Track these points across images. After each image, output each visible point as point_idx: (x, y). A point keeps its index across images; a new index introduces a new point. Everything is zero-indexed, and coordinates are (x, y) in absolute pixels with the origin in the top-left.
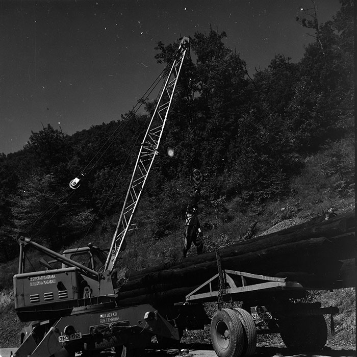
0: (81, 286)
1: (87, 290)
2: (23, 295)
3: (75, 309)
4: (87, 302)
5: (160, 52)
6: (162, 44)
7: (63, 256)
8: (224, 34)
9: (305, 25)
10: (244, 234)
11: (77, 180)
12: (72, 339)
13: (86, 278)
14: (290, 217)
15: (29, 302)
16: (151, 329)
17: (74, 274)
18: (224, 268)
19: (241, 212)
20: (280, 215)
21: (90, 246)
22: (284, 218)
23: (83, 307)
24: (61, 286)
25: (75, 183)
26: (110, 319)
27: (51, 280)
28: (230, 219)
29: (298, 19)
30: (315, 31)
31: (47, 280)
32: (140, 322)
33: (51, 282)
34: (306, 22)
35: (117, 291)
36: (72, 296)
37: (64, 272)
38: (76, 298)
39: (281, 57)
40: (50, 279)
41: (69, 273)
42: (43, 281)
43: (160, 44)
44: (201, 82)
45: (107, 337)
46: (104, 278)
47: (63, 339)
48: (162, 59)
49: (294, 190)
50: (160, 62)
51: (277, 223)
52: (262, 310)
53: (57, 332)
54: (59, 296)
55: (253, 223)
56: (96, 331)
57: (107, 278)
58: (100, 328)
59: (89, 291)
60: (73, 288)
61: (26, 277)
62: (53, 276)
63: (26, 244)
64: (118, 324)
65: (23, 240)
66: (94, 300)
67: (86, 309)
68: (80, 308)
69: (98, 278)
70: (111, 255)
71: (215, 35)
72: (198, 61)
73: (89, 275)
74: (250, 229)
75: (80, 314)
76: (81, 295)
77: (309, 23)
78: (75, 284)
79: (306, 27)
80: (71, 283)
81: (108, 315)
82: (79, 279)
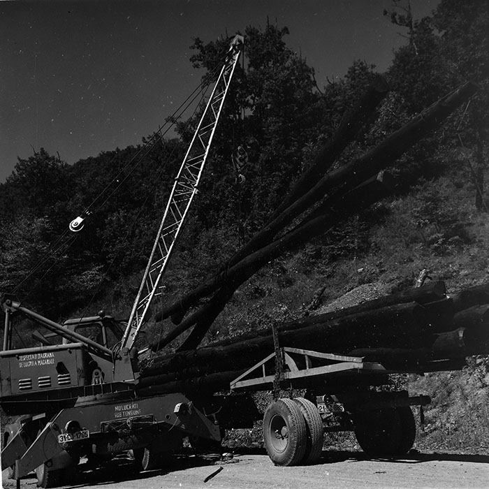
0: (89, 368)
1: (97, 374)
2: (9, 380)
3: (80, 399)
4: (97, 389)
5: (197, 52)
6: (200, 42)
7: (65, 328)
8: (286, 30)
9: (394, 21)
10: (307, 304)
12: (76, 439)
13: (95, 358)
14: (369, 281)
15: (17, 389)
16: (183, 427)
17: (79, 351)
18: (282, 344)
19: (305, 273)
20: (357, 279)
21: (102, 315)
22: (362, 282)
23: (92, 397)
24: (61, 368)
26: (129, 412)
27: (48, 360)
28: (290, 282)
30: (408, 29)
31: (42, 359)
32: (168, 417)
33: (48, 362)
34: (397, 17)
35: (137, 375)
36: (76, 380)
37: (65, 349)
38: (82, 384)
39: (362, 63)
40: (46, 359)
41: (73, 351)
42: (37, 360)
43: (198, 41)
44: (253, 95)
45: (124, 436)
46: (120, 359)
47: (64, 438)
48: (200, 63)
49: (376, 245)
50: (197, 66)
51: (352, 288)
52: (331, 400)
53: (57, 428)
54: (59, 381)
55: (320, 289)
56: (109, 429)
57: (124, 358)
58: (114, 424)
59: (100, 373)
60: (78, 371)
61: (13, 355)
62: (51, 355)
63: (13, 310)
64: (139, 419)
65: (10, 305)
66: (106, 388)
67: (96, 399)
68: (87, 398)
69: (113, 358)
70: (130, 328)
71: (274, 31)
72: (249, 66)
73: (100, 353)
74: (316, 296)
75: (86, 406)
76: (89, 381)
77: (400, 18)
78: (80, 366)
79: (397, 23)
80: (75, 364)
81: (126, 407)
82: (86, 358)
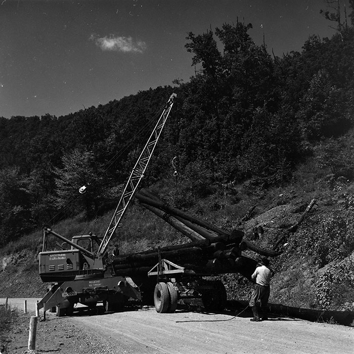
0: (82, 261)
1: (85, 265)
2: (44, 266)
3: (77, 276)
4: (85, 272)
5: (190, 41)
6: (193, 35)
7: (72, 242)
8: (250, 25)
9: (328, 17)
10: (241, 218)
11: (84, 188)
12: (70, 295)
13: (86, 257)
14: (285, 203)
15: (48, 270)
16: (122, 292)
17: (77, 254)
19: (248, 195)
20: (277, 201)
21: (91, 235)
23: (82, 276)
24: (69, 261)
25: (82, 189)
26: (96, 284)
27: (63, 257)
29: (321, 11)
30: (337, 23)
31: (60, 257)
32: (115, 287)
33: (63, 258)
34: (329, 15)
35: (105, 266)
36: (75, 268)
37: (71, 252)
38: (78, 269)
39: (316, 37)
40: (62, 257)
41: (75, 253)
42: (57, 257)
43: (191, 34)
44: (227, 70)
45: (92, 295)
46: (97, 258)
47: (65, 295)
48: (191, 49)
49: (295, 178)
50: (189, 51)
51: (273, 207)
53: (62, 290)
54: (67, 267)
55: (252, 207)
56: (86, 291)
57: (99, 258)
58: (88, 289)
59: (87, 265)
60: (77, 263)
61: (47, 254)
62: (64, 255)
63: (48, 232)
64: (100, 288)
65: (46, 230)
66: (90, 272)
67: (84, 277)
68: (80, 276)
69: (93, 257)
70: (103, 243)
71: (242, 27)
72: (225, 50)
73: (88, 255)
74: (248, 212)
75: (80, 280)
76: (81, 268)
77: (332, 15)
78: (78, 261)
79: (329, 19)
80: (75, 260)
81: (94, 282)
82: (81, 257)
